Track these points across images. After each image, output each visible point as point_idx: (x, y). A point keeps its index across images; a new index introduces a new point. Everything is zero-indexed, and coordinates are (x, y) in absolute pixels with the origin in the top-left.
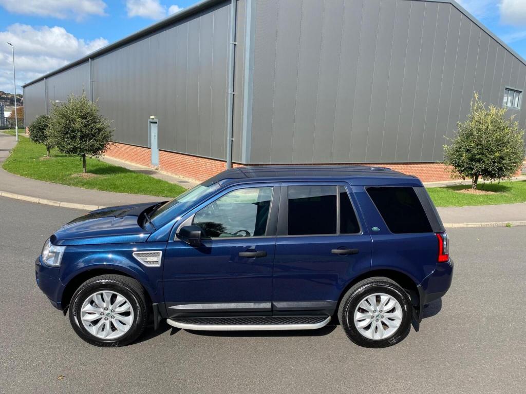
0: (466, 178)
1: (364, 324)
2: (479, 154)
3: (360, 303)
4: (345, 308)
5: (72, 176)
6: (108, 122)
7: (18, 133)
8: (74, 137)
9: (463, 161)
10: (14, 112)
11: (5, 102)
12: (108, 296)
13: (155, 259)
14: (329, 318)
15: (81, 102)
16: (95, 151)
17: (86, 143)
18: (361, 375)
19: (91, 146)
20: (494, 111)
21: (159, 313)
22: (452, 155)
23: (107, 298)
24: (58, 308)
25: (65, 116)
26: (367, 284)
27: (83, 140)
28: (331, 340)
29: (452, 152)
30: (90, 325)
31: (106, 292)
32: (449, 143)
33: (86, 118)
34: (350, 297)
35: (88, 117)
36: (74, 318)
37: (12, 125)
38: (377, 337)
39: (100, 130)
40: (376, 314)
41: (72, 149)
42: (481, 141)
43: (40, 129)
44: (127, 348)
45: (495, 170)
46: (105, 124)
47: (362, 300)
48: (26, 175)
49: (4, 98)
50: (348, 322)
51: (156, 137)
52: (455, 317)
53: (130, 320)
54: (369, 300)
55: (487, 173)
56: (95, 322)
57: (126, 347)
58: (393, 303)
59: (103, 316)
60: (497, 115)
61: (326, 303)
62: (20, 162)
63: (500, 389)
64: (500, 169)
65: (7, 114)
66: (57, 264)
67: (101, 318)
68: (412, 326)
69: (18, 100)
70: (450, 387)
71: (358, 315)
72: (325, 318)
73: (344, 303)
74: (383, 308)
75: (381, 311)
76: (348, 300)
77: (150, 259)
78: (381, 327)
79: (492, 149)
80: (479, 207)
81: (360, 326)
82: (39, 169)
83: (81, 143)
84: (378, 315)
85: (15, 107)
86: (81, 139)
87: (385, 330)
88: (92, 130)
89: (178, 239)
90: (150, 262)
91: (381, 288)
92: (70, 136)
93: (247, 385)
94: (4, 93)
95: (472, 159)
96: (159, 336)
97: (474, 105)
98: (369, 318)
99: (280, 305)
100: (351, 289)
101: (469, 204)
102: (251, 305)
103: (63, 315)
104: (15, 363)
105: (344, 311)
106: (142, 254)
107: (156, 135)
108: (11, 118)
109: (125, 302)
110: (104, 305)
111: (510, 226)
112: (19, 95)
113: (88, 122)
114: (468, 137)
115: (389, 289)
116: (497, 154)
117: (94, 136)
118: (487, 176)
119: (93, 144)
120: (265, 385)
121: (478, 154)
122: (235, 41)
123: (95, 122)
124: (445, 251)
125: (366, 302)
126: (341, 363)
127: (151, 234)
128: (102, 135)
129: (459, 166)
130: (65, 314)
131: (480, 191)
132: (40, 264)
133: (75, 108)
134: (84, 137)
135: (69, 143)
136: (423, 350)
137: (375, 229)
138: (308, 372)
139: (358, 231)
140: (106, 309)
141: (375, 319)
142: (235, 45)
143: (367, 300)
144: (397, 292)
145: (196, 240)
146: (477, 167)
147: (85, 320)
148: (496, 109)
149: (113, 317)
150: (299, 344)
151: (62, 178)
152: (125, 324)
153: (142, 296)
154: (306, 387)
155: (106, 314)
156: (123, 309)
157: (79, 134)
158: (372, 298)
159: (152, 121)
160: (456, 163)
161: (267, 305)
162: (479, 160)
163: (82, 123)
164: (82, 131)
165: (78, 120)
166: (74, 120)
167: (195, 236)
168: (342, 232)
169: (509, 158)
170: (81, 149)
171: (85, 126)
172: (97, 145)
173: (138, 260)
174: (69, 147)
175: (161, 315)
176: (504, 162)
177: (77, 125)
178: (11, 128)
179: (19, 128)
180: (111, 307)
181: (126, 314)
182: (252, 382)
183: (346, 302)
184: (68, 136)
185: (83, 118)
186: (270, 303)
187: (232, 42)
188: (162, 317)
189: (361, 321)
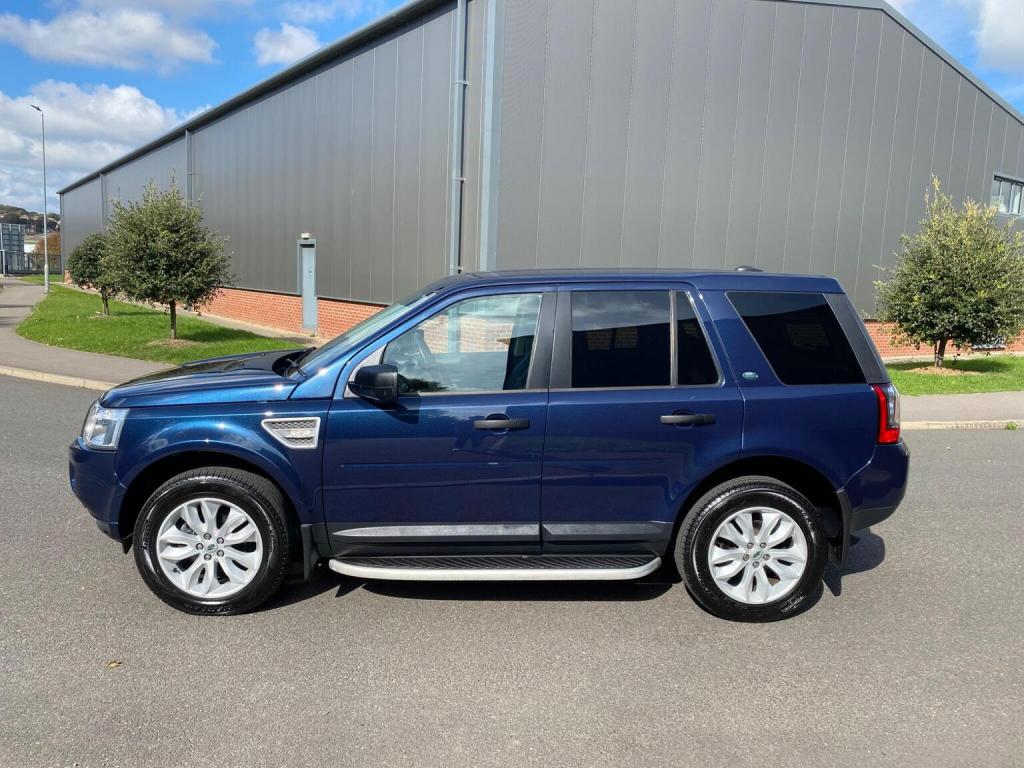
0: (922, 344)
1: (729, 571)
2: (947, 296)
3: (720, 528)
4: (688, 537)
5: (150, 344)
6: (218, 240)
7: (49, 280)
8: (153, 269)
9: (915, 311)
10: (42, 244)
11: (27, 228)
12: (211, 510)
13: (306, 433)
14: (658, 559)
15: (168, 201)
16: (195, 295)
17: (176, 279)
18: (724, 667)
19: (187, 285)
20: (975, 212)
21: (314, 545)
22: (893, 298)
23: (210, 514)
24: (113, 536)
25: (135, 226)
26: (735, 488)
27: (172, 272)
28: (660, 608)
29: (893, 294)
30: (175, 570)
31: (207, 501)
32: (886, 277)
33: (177, 231)
34: (698, 514)
35: (181, 228)
36: (143, 553)
37: (39, 267)
38: (757, 599)
39: (203, 254)
40: (753, 551)
41: (149, 291)
42: (949, 270)
43: (90, 260)
44: (250, 618)
45: (979, 327)
46: (215, 242)
47: (723, 520)
48: (62, 342)
49: (24, 222)
50: (695, 566)
51: (313, 274)
52: (914, 573)
53: (254, 559)
54: (737, 521)
55: (963, 334)
56: (185, 564)
57: (247, 616)
58: (788, 527)
59: (200, 551)
60: (981, 218)
61: (650, 526)
62: (50, 321)
63: (1015, 693)
64: (991, 325)
65: (29, 248)
66: (111, 445)
67: (197, 556)
68: (826, 587)
69: (51, 225)
70: (910, 689)
71: (716, 554)
72: (650, 560)
73: (688, 527)
74: (767, 539)
75: (763, 545)
76: (694, 520)
77: (296, 433)
78: (763, 577)
79: (972, 285)
80: (950, 396)
81: (720, 575)
82: (86, 333)
83: (167, 279)
84: (758, 553)
85: (45, 236)
86: (167, 272)
87: (772, 584)
88: (188, 254)
89: (352, 395)
90: (297, 439)
91: (762, 495)
92: (147, 266)
93: (492, 682)
94: (24, 212)
95: (933, 306)
96: (313, 599)
97: (932, 200)
98: (738, 559)
99: (556, 530)
100: (701, 500)
101: (930, 391)
102: (499, 530)
103: (122, 551)
104: (24, 641)
105: (687, 543)
106: (280, 423)
107: (313, 270)
108: (37, 254)
109: (246, 523)
110: (204, 528)
111: (1014, 428)
112: (54, 216)
113: (181, 238)
114: (923, 263)
115: (779, 498)
116: (983, 294)
117: (193, 266)
118: (964, 340)
119: (190, 282)
120: (529, 681)
121: (944, 295)
122: (465, 79)
123: (194, 240)
124: (891, 421)
125: (731, 525)
126: (683, 648)
127: (299, 384)
128: (208, 265)
129: (907, 320)
130: (126, 551)
131: (950, 370)
132: (77, 447)
133: (156, 211)
134: (174, 267)
135: (144, 280)
136: (850, 626)
137: (749, 375)
138: (617, 660)
139: (714, 379)
140: (208, 536)
141: (750, 561)
142: (465, 86)
143: (733, 522)
144: (794, 503)
145: (389, 391)
146: (943, 320)
147: (165, 559)
148: (978, 208)
149: (220, 553)
150: (597, 615)
151: (131, 347)
152: (245, 569)
153: (279, 511)
154: (612, 686)
155: (206, 547)
156: (242, 536)
157: (163, 261)
158: (744, 516)
159: (304, 242)
160: (900, 315)
161: (530, 530)
162: (947, 308)
163: (169, 241)
164: (169, 257)
165: (162, 234)
166: (154, 235)
167: (386, 383)
168: (682, 380)
169: (1006, 303)
170: (168, 291)
171: (177, 246)
172: (196, 282)
173: (273, 435)
174: (144, 286)
175: (317, 551)
176: (997, 309)
177: (160, 245)
178: (36, 273)
179: (50, 273)
180: (216, 533)
181: (247, 547)
182: (502, 677)
183: (692, 526)
184: (143, 265)
185: (172, 232)
186: (537, 527)
187: (459, 81)
188: (319, 554)
189: (721, 565)
